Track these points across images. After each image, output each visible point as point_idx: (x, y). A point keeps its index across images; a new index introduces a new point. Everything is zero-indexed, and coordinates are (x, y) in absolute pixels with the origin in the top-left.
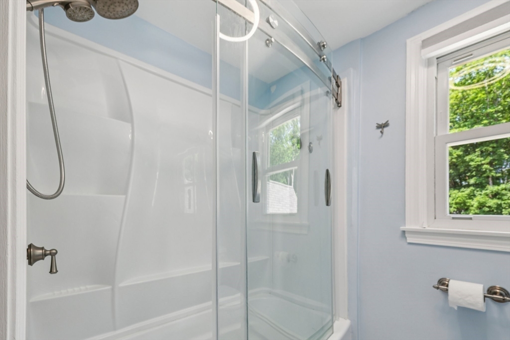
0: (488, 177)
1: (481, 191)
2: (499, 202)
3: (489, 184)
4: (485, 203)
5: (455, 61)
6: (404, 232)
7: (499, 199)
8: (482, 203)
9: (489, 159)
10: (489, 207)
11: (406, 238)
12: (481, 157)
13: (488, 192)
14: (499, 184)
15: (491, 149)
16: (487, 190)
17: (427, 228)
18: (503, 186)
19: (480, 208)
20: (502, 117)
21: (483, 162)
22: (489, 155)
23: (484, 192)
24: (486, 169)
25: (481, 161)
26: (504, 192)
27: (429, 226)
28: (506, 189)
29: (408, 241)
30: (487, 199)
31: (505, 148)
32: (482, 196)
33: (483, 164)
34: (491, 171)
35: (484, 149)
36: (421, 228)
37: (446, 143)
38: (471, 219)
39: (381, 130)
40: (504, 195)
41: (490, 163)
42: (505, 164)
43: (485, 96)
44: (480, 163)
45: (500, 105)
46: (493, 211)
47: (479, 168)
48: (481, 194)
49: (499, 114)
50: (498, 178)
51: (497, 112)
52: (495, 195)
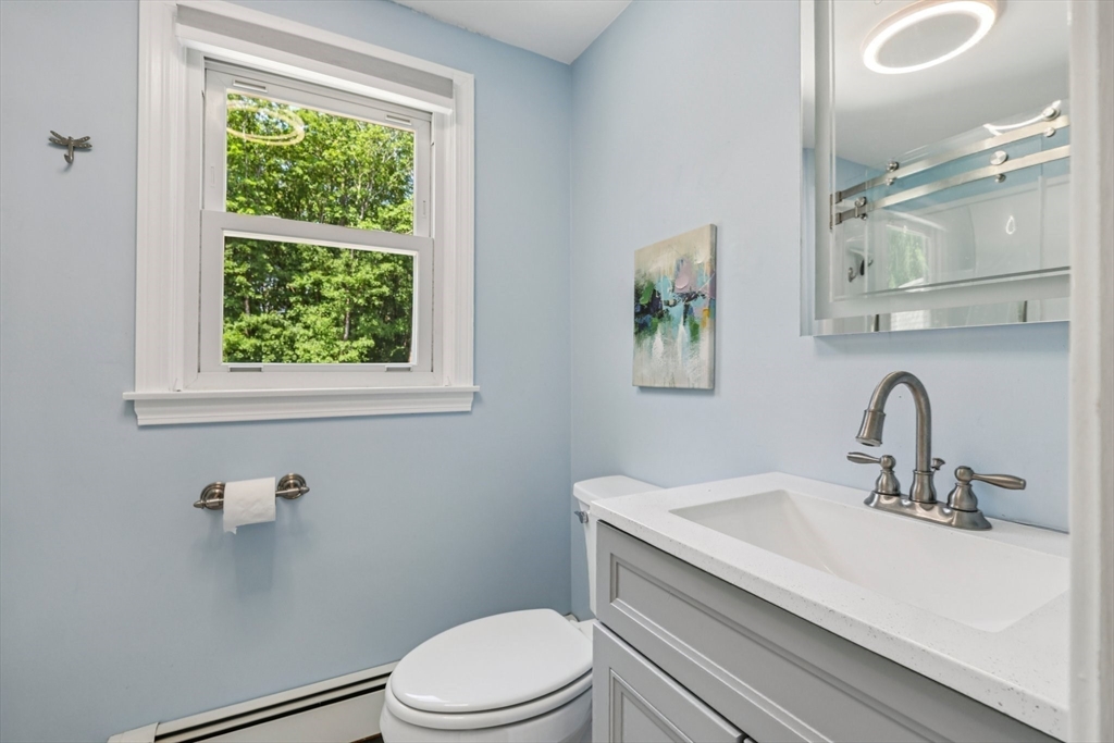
0: (243, 299)
1: (233, 323)
2: (258, 343)
3: (245, 312)
4: (238, 343)
5: (237, 82)
6: (131, 404)
7: (258, 337)
8: (233, 345)
9: (245, 267)
10: (244, 351)
11: (136, 416)
12: (234, 261)
13: (243, 324)
14: (258, 314)
15: (249, 250)
16: (241, 321)
17: (184, 391)
18: (264, 317)
19: (229, 354)
20: (266, 199)
21: (237, 270)
22: (246, 259)
23: (236, 324)
24: (241, 284)
25: (233, 268)
26: (265, 326)
27: (186, 388)
28: (267, 322)
29: (140, 423)
30: (241, 336)
31: (268, 254)
32: (234, 332)
33: (236, 275)
34: (248, 288)
35: (239, 246)
36: (172, 392)
37: (223, 229)
38: (260, 370)
39: (65, 152)
40: (265, 331)
41: (247, 275)
42: (268, 279)
43: (241, 152)
44: (231, 271)
45: (264, 177)
46: (249, 358)
47: (231, 280)
48: (231, 329)
49: (262, 193)
50: (257, 302)
51: (259, 189)
52: (253, 331)
